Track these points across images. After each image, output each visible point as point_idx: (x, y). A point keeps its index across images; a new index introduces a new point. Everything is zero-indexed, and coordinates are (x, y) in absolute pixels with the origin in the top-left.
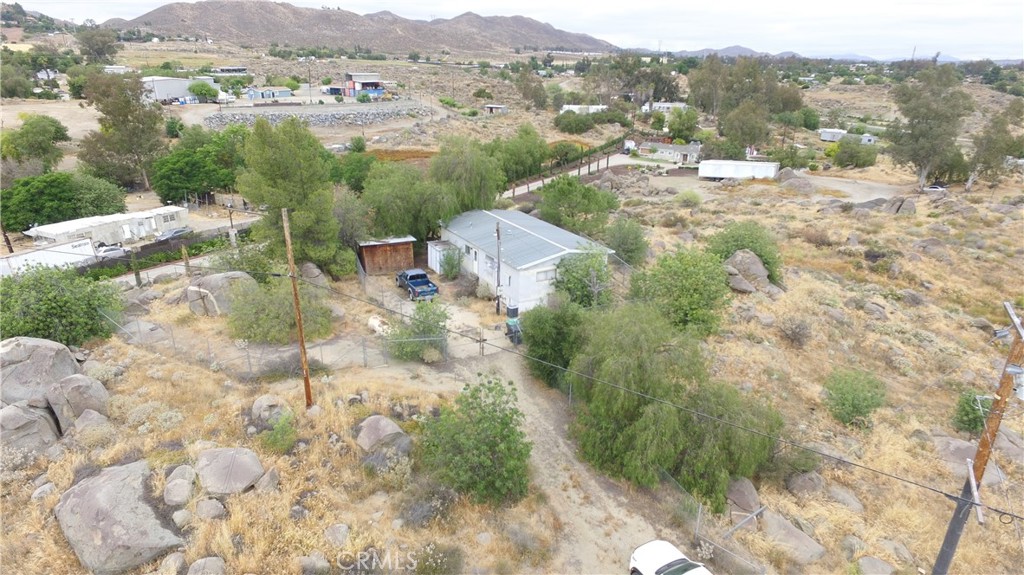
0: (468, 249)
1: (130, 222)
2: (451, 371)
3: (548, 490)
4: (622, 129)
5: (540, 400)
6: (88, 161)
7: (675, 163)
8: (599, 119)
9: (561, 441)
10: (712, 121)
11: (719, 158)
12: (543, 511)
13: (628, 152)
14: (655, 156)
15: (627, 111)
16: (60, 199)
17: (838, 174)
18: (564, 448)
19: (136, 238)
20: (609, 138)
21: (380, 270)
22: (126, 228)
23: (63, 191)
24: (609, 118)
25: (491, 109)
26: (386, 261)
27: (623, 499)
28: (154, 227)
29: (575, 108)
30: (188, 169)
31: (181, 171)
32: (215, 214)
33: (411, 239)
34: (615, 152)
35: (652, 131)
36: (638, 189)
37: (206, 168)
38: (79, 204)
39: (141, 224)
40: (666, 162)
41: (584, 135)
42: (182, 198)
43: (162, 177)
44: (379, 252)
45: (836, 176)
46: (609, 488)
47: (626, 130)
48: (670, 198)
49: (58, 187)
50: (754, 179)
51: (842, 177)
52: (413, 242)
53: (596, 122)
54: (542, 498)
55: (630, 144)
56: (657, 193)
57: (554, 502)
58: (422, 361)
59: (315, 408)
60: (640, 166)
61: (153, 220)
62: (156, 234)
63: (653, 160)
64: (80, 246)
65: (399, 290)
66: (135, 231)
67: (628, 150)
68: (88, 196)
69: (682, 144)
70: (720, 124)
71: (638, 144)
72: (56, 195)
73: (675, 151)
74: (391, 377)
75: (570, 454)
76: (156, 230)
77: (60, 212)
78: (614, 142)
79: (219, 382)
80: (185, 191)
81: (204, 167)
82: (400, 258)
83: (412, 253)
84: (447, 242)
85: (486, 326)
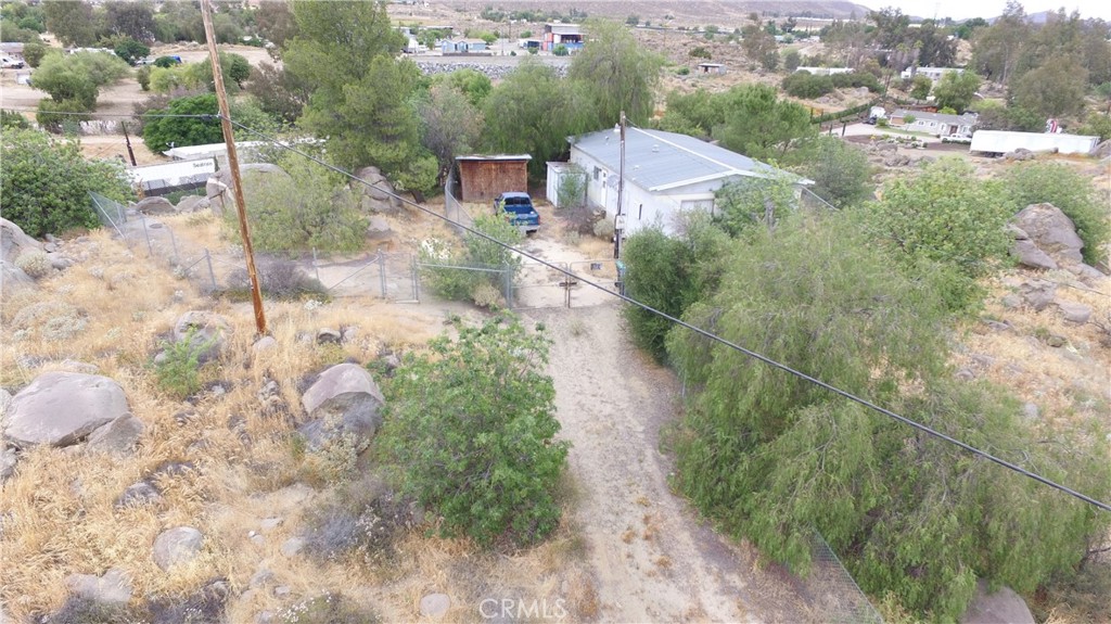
0: (597, 171)
3: (596, 536)
4: (871, 94)
7: (938, 137)
8: (842, 82)
9: (649, 452)
10: (999, 91)
11: (1005, 128)
12: (573, 573)
13: (874, 121)
14: (911, 127)
15: (880, 76)
18: (652, 466)
20: (851, 104)
21: (481, 196)
24: (854, 80)
25: (706, 68)
26: (490, 184)
27: (736, 580)
29: (813, 70)
33: (524, 157)
34: (856, 121)
35: (912, 99)
36: (879, 157)
40: (926, 134)
41: (817, 100)
44: (481, 169)
46: (715, 552)
47: (875, 95)
50: (1056, 152)
52: (528, 161)
53: (836, 85)
54: (580, 548)
55: (878, 112)
56: (906, 164)
57: (600, 560)
58: (471, 302)
59: (266, 341)
60: (888, 137)
63: (906, 132)
67: (875, 119)
69: (950, 113)
70: (1010, 92)
71: (889, 112)
73: (940, 121)
74: (414, 318)
75: (659, 478)
78: (856, 110)
82: (508, 182)
83: (525, 177)
84: (571, 165)
85: (591, 272)
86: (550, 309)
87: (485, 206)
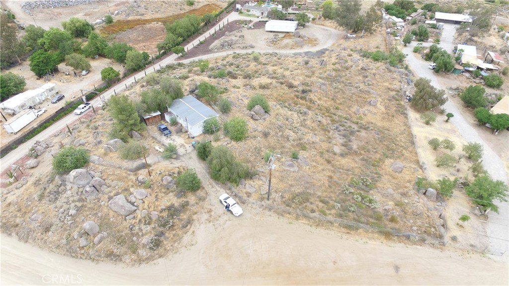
1: (38, 96)
2: (180, 159)
5: (202, 164)
7: (258, 17)
13: (237, 10)
17: (323, 23)
19: (42, 101)
21: (151, 124)
22: (37, 98)
26: (153, 121)
28: (47, 95)
31: (43, 62)
33: (159, 113)
34: (231, 11)
36: (239, 45)
39: (41, 95)
40: (254, 16)
54: (203, 188)
55: (238, 6)
56: (246, 48)
59: (152, 177)
60: (242, 22)
61: (45, 93)
62: (49, 98)
63: (249, 15)
64: (29, 113)
65: (159, 132)
66: (40, 98)
71: (242, 6)
73: (258, 9)
74: (166, 164)
75: (209, 177)
78: (231, 4)
79: (126, 173)
82: (157, 119)
83: (160, 117)
84: (170, 113)
85: (186, 143)
86: (184, 155)
87: (153, 126)
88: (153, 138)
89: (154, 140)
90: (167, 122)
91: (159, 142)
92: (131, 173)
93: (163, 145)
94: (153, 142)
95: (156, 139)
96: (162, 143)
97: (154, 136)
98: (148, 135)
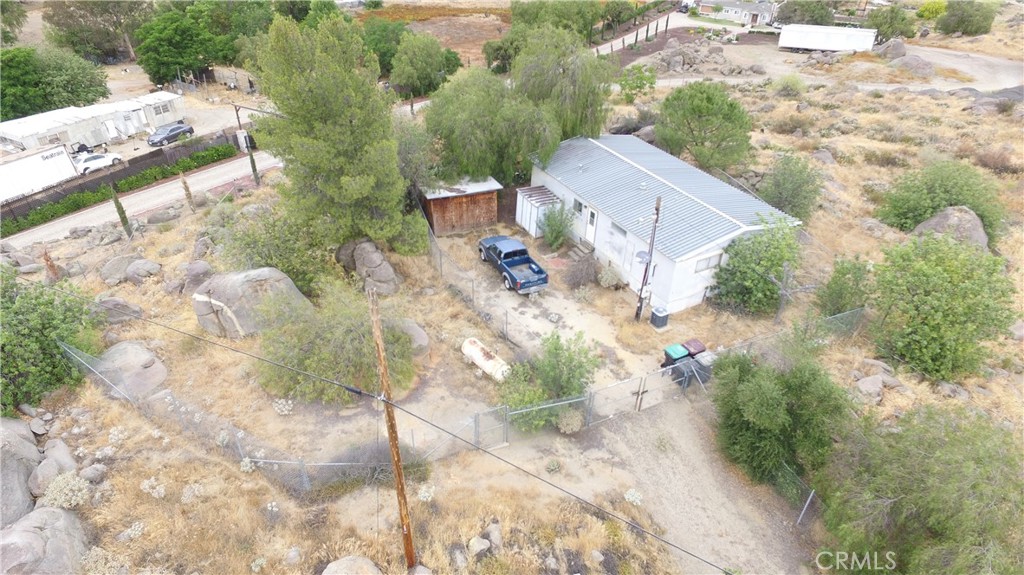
0: (579, 207)
1: (114, 115)
2: (600, 446)
6: (57, 24)
7: (743, 25)
11: (801, 21)
13: (685, 9)
14: (719, 16)
16: (24, 84)
17: (943, 43)
19: (124, 137)
21: (453, 230)
22: (110, 125)
23: (27, 73)
26: (461, 217)
28: (145, 122)
30: (178, 38)
31: (170, 42)
32: (217, 99)
33: (493, 185)
34: (671, 10)
36: (715, 66)
37: (200, 37)
38: (49, 90)
39: (127, 118)
40: (731, 23)
42: (175, 76)
43: (148, 49)
44: (451, 207)
45: (940, 47)
48: (758, 80)
49: (18, 68)
50: (855, 53)
51: (947, 48)
52: (498, 191)
55: (689, 0)
56: (740, 73)
58: (556, 430)
59: (420, 572)
60: (704, 31)
61: (141, 113)
62: (148, 130)
63: (716, 21)
64: (52, 156)
65: (485, 268)
66: (122, 128)
68: (57, 79)
71: (698, 0)
72: (18, 79)
73: (743, 9)
76: (148, 125)
77: (26, 101)
80: (178, 67)
81: (198, 35)
82: (479, 212)
83: (495, 205)
84: (542, 191)
85: (627, 346)
86: (623, 416)
87: (460, 241)
88: (455, 292)
89: (458, 307)
90: (524, 233)
91: (482, 320)
92: (291, 507)
93: (503, 337)
94: (455, 316)
95: (468, 301)
96: (495, 325)
97: (461, 285)
98: (434, 278)
